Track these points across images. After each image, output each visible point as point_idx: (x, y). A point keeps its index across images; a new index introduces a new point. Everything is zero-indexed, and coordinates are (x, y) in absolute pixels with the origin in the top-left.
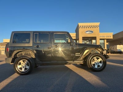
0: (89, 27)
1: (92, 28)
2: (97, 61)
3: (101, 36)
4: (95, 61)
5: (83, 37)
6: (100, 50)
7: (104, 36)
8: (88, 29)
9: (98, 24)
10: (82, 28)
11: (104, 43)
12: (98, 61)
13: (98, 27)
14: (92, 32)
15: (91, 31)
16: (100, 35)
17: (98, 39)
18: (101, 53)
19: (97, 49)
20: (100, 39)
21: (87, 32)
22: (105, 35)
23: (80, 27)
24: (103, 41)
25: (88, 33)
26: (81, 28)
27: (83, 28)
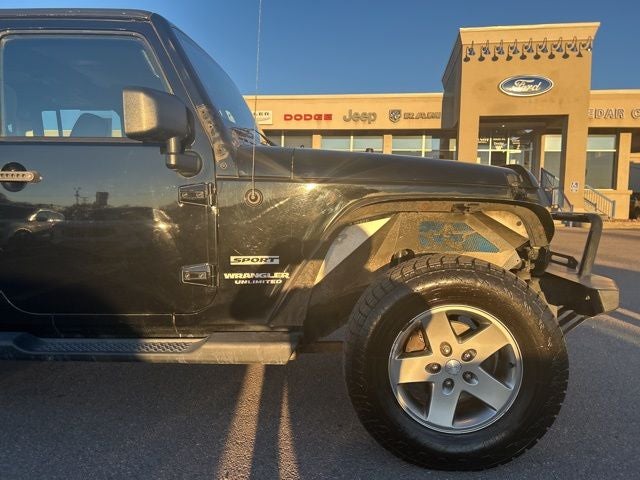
0: (527, 51)
1: (544, 56)
2: (459, 348)
3: (598, 113)
4: (436, 357)
5: (483, 120)
6: (507, 220)
7: (619, 114)
8: (517, 68)
9: (587, 30)
10: (482, 59)
11: (616, 156)
12: (468, 356)
13: (588, 54)
14: (545, 84)
15: (537, 81)
16: (593, 105)
17: (576, 129)
18: (523, 252)
19: (479, 214)
20: (593, 131)
21: (511, 83)
22: (627, 106)
23: (471, 52)
24: (611, 140)
25: (517, 89)
26: (474, 58)
27: (488, 58)
